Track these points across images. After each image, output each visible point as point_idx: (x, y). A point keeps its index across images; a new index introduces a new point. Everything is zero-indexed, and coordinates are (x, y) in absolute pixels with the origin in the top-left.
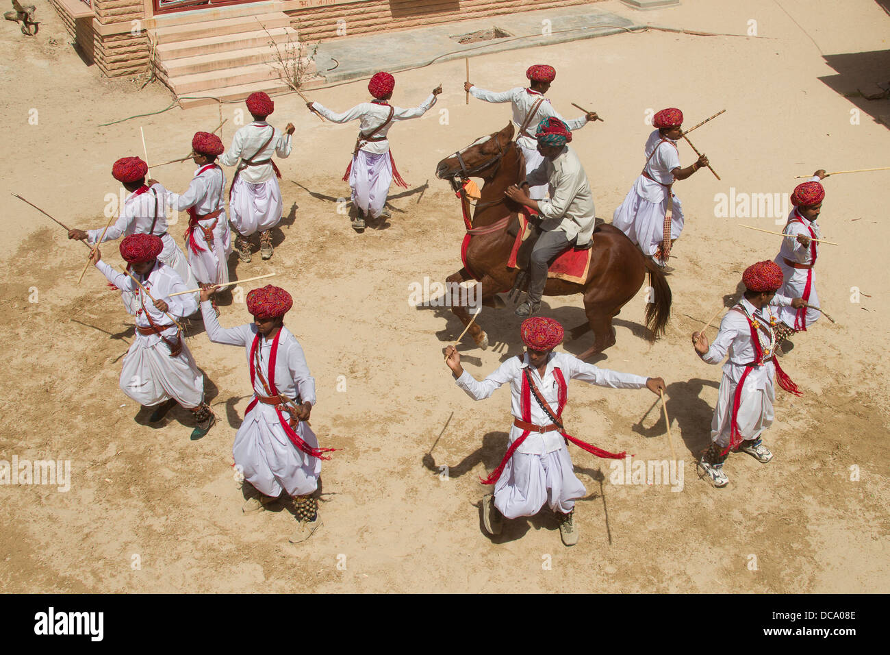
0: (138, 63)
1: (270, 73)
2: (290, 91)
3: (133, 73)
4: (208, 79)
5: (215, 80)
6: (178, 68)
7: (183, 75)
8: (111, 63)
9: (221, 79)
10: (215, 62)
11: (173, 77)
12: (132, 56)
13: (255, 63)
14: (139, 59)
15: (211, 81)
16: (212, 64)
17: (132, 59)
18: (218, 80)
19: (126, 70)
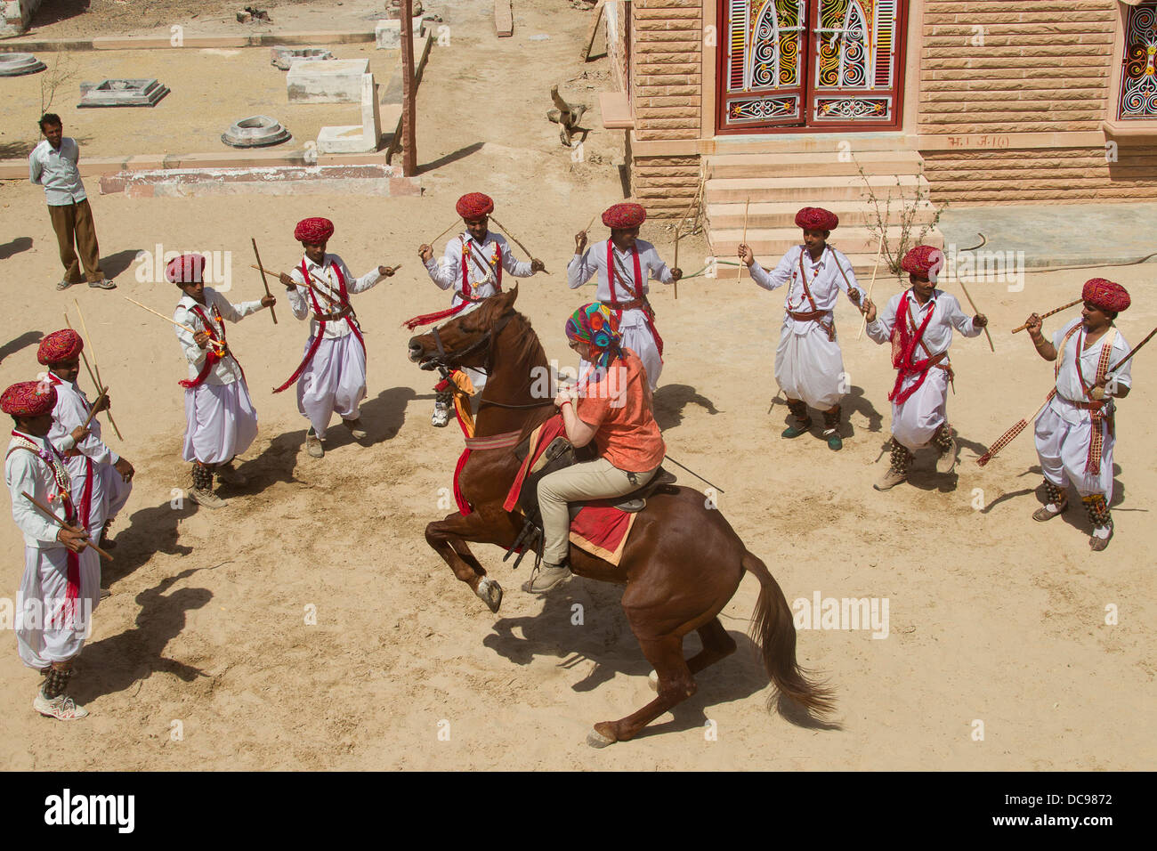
0: (682, 203)
1: (868, 243)
2: (890, 275)
3: (674, 216)
4: (767, 239)
5: (775, 242)
6: (726, 217)
7: (732, 229)
8: (643, 197)
9: (786, 242)
10: (785, 215)
11: (717, 230)
12: (674, 191)
13: (848, 224)
14: (684, 196)
15: (769, 242)
16: (780, 218)
17: (675, 196)
18: (781, 242)
19: (662, 211)
